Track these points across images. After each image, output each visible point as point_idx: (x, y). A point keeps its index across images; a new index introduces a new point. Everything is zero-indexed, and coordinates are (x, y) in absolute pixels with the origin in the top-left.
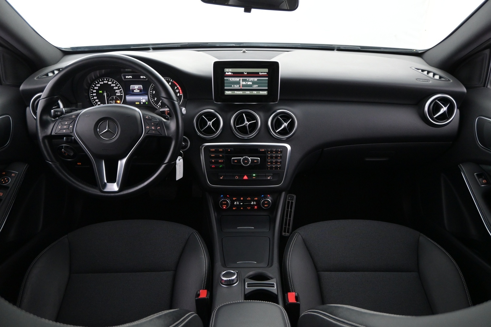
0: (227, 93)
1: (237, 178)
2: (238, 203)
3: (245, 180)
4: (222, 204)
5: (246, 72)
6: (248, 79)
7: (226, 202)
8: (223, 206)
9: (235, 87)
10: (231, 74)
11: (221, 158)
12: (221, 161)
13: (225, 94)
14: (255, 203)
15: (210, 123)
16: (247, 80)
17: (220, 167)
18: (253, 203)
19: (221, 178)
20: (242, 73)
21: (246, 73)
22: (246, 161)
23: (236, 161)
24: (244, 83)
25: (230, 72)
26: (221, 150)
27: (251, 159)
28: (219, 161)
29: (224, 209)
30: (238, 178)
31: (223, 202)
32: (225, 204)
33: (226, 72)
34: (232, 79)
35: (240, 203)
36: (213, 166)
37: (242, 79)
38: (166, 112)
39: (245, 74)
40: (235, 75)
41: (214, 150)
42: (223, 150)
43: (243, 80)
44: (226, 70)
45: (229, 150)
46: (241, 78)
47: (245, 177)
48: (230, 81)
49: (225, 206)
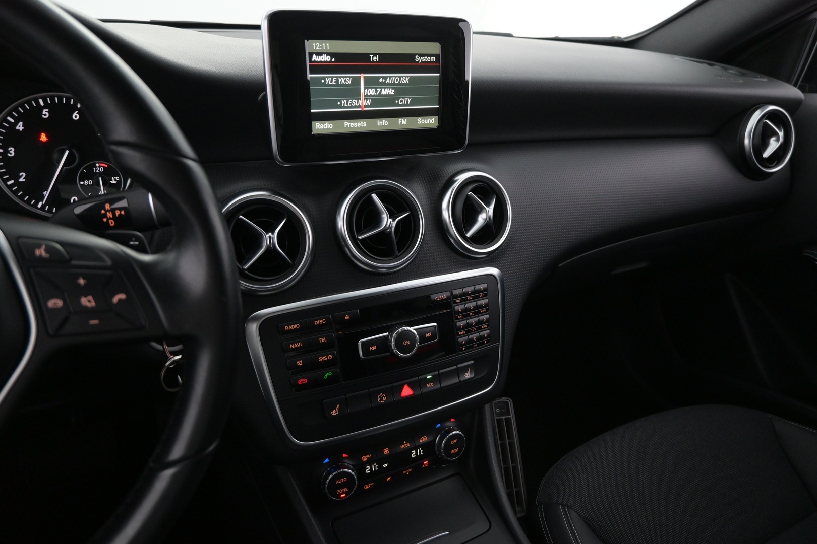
0: (320, 127)
1: (381, 399)
2: (375, 467)
3: (408, 398)
4: (334, 487)
5: (375, 55)
6: (383, 78)
7: (345, 480)
8: (339, 492)
9: (344, 107)
10: (331, 62)
11: (324, 348)
12: (325, 358)
13: (314, 132)
14: (420, 452)
15: (271, 238)
16: (381, 80)
17: (326, 376)
18: (417, 452)
19: (334, 413)
20: (365, 57)
21: (376, 59)
22: (408, 342)
23: (374, 348)
24: (371, 92)
25: (328, 54)
26: (321, 322)
27: (415, 330)
28: (321, 359)
29: (344, 501)
30: (385, 399)
31: (337, 482)
32: (342, 486)
33: (311, 55)
34: (332, 78)
35: (380, 467)
36: (302, 381)
37: (364, 77)
38: (110, 215)
39: (373, 62)
40: (343, 63)
41: (295, 326)
42: (327, 320)
43: (369, 83)
44: (313, 45)
45: (347, 317)
46: (362, 76)
47: (407, 391)
48: (328, 85)
49: (346, 490)
